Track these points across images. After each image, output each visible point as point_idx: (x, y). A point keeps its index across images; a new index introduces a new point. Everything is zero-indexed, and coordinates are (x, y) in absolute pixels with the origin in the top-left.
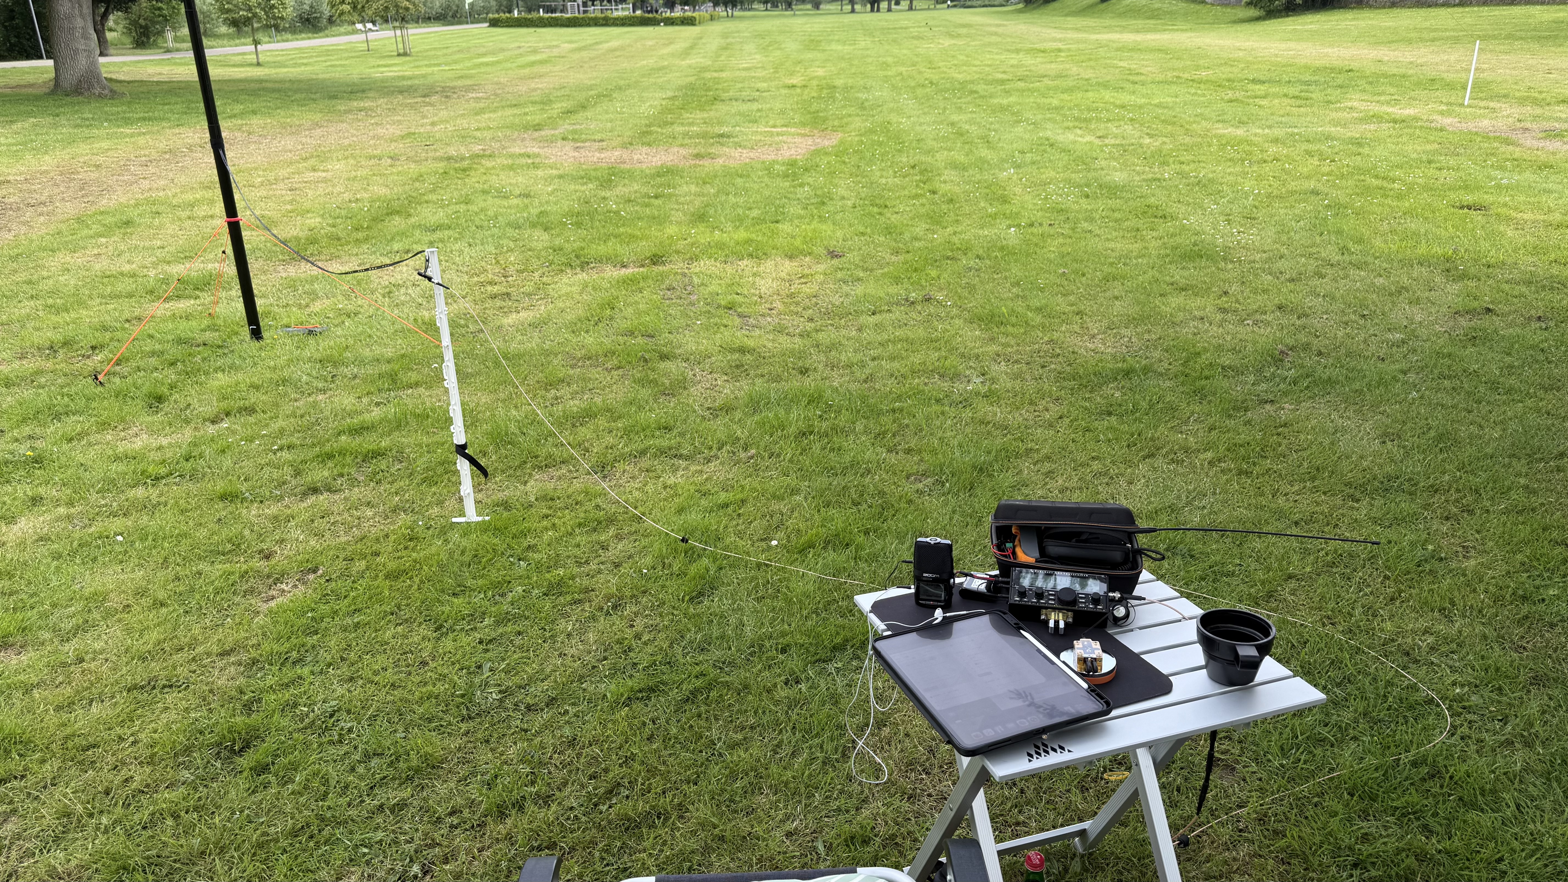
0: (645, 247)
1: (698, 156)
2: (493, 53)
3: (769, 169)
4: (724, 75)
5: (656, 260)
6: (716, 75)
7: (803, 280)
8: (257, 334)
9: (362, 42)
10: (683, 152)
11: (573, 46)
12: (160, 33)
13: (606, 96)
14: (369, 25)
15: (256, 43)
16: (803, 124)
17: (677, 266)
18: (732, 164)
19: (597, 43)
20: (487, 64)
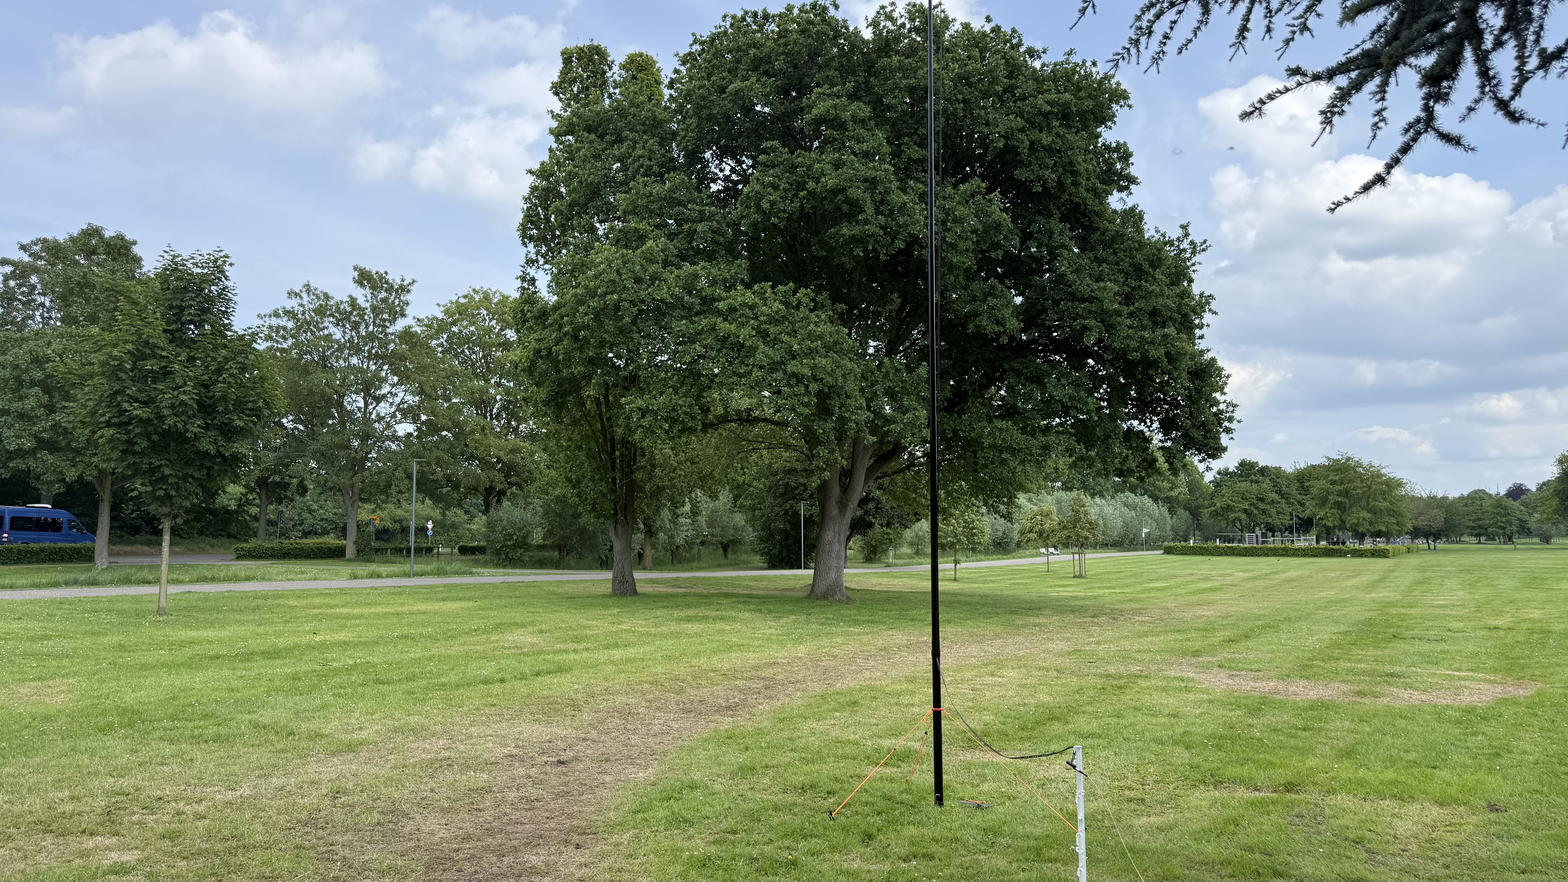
0: (1282, 775)
1: (1360, 693)
2: (1164, 578)
3: (1439, 714)
4: (1412, 611)
5: (1290, 787)
6: (1403, 611)
7: (1449, 828)
8: (939, 800)
9: (1043, 564)
10: (1344, 688)
11: (1247, 575)
12: (885, 551)
13: (1273, 626)
14: (1052, 550)
15: (956, 562)
16: (1495, 670)
17: (1313, 796)
18: (1398, 704)
19: (1274, 573)
20: (1157, 589)
